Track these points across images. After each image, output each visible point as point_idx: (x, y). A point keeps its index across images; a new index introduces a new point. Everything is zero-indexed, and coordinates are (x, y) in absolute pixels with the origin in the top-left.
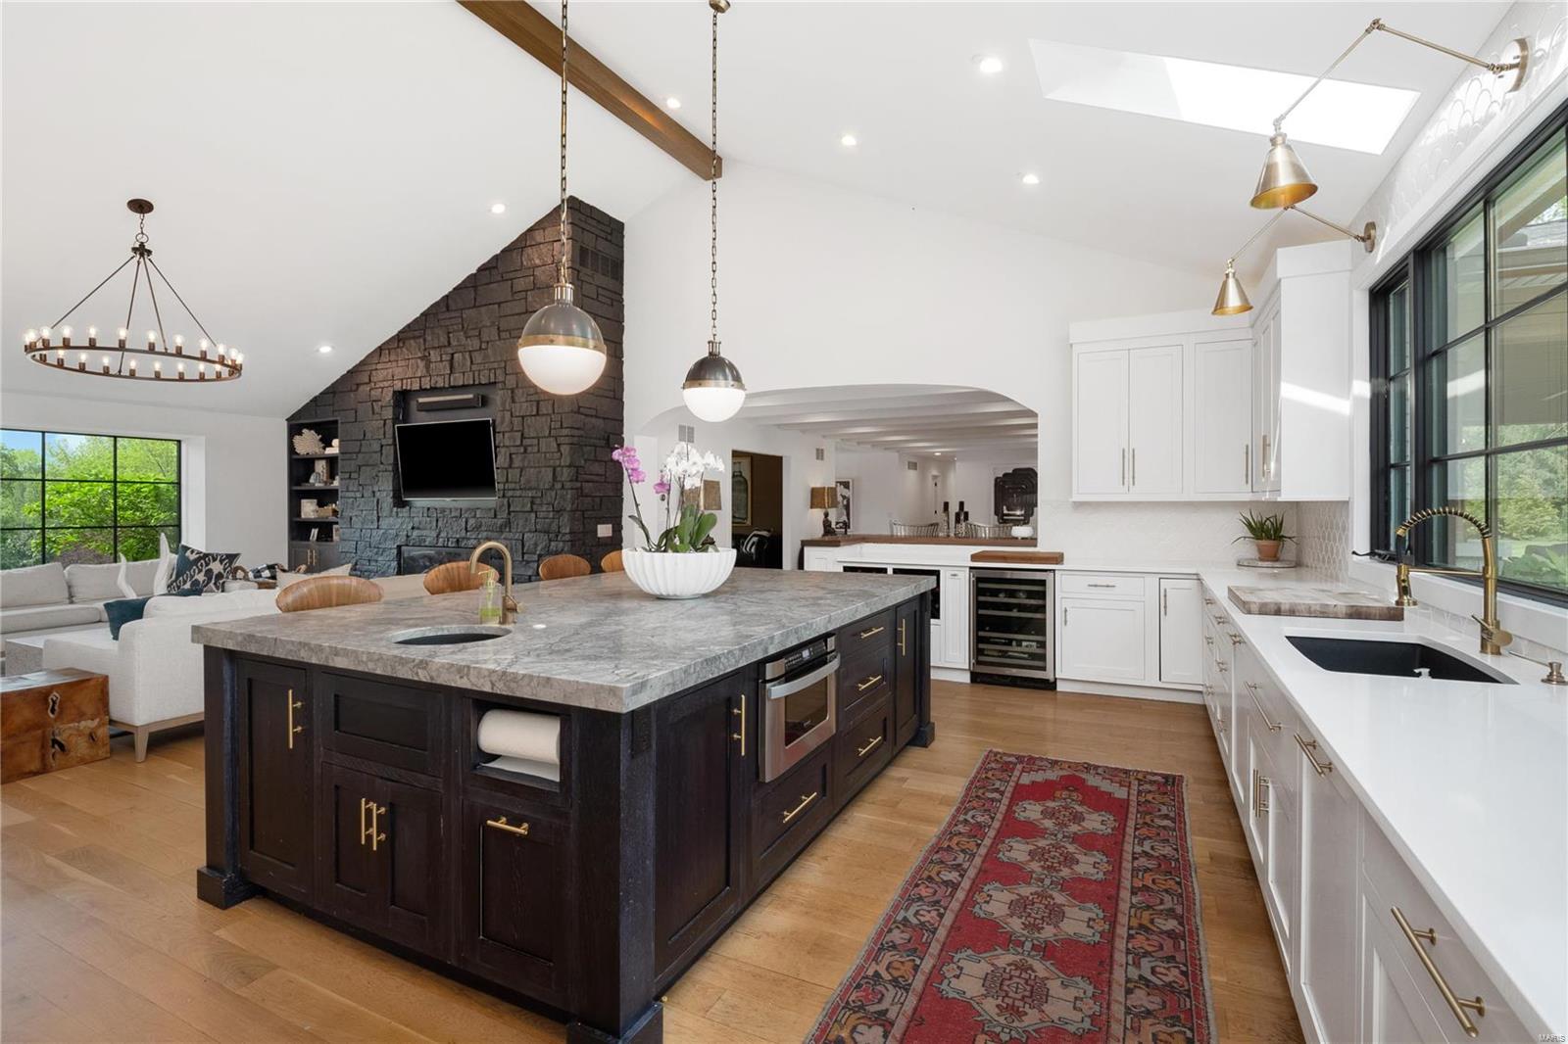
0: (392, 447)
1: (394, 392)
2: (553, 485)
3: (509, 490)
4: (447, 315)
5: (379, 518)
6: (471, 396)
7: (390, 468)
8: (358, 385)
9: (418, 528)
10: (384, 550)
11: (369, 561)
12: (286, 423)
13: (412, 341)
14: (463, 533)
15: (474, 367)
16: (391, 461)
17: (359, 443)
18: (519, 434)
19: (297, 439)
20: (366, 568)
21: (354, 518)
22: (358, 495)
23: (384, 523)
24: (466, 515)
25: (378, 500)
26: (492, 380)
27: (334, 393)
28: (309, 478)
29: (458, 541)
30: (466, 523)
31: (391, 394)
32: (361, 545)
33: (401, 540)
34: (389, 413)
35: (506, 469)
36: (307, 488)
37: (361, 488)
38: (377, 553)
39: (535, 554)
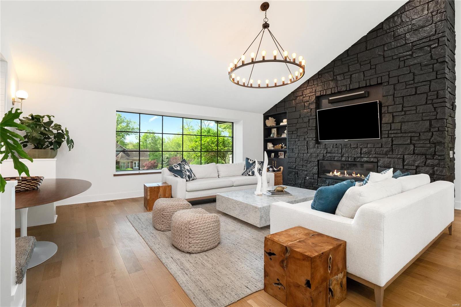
0: (315, 120)
1: (316, 97)
2: (430, 130)
3: (391, 134)
4: (349, 58)
5: (307, 148)
6: (363, 92)
7: (314, 128)
8: (297, 97)
9: (330, 153)
10: (310, 162)
11: (302, 166)
12: (263, 115)
13: (327, 75)
14: (359, 155)
15: (365, 79)
16: (314, 125)
17: (297, 119)
18: (401, 105)
19: (267, 121)
20: (301, 169)
21: (294, 149)
22: (297, 140)
23: (311, 151)
24: (361, 147)
25: (307, 142)
26: (379, 82)
27: (285, 102)
28: (271, 135)
29: (355, 158)
30: (361, 150)
31: (314, 98)
32: (298, 160)
33: (320, 157)
34: (313, 106)
35: (391, 123)
36: (269, 139)
37: (298, 137)
38: (307, 163)
39: (413, 166)
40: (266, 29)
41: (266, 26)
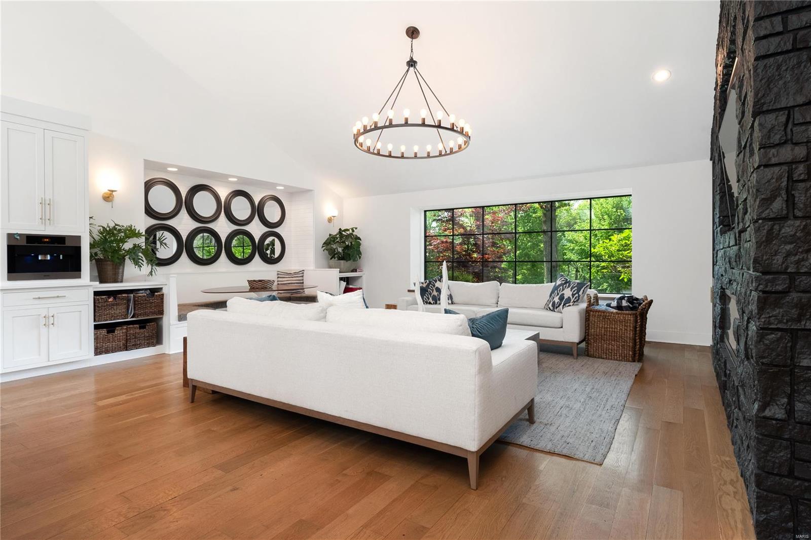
40: (412, 69)
41: (412, 63)
